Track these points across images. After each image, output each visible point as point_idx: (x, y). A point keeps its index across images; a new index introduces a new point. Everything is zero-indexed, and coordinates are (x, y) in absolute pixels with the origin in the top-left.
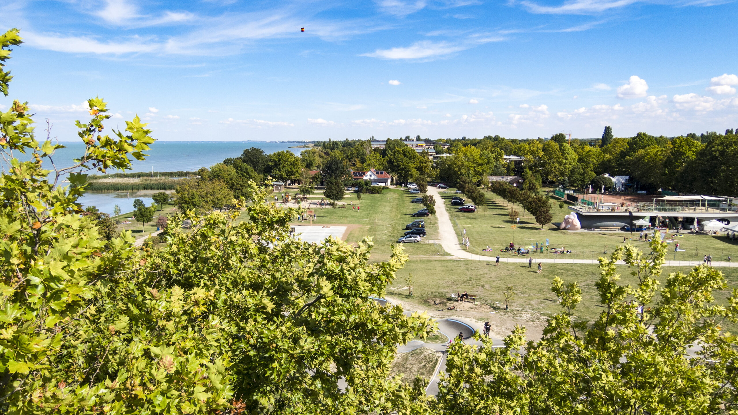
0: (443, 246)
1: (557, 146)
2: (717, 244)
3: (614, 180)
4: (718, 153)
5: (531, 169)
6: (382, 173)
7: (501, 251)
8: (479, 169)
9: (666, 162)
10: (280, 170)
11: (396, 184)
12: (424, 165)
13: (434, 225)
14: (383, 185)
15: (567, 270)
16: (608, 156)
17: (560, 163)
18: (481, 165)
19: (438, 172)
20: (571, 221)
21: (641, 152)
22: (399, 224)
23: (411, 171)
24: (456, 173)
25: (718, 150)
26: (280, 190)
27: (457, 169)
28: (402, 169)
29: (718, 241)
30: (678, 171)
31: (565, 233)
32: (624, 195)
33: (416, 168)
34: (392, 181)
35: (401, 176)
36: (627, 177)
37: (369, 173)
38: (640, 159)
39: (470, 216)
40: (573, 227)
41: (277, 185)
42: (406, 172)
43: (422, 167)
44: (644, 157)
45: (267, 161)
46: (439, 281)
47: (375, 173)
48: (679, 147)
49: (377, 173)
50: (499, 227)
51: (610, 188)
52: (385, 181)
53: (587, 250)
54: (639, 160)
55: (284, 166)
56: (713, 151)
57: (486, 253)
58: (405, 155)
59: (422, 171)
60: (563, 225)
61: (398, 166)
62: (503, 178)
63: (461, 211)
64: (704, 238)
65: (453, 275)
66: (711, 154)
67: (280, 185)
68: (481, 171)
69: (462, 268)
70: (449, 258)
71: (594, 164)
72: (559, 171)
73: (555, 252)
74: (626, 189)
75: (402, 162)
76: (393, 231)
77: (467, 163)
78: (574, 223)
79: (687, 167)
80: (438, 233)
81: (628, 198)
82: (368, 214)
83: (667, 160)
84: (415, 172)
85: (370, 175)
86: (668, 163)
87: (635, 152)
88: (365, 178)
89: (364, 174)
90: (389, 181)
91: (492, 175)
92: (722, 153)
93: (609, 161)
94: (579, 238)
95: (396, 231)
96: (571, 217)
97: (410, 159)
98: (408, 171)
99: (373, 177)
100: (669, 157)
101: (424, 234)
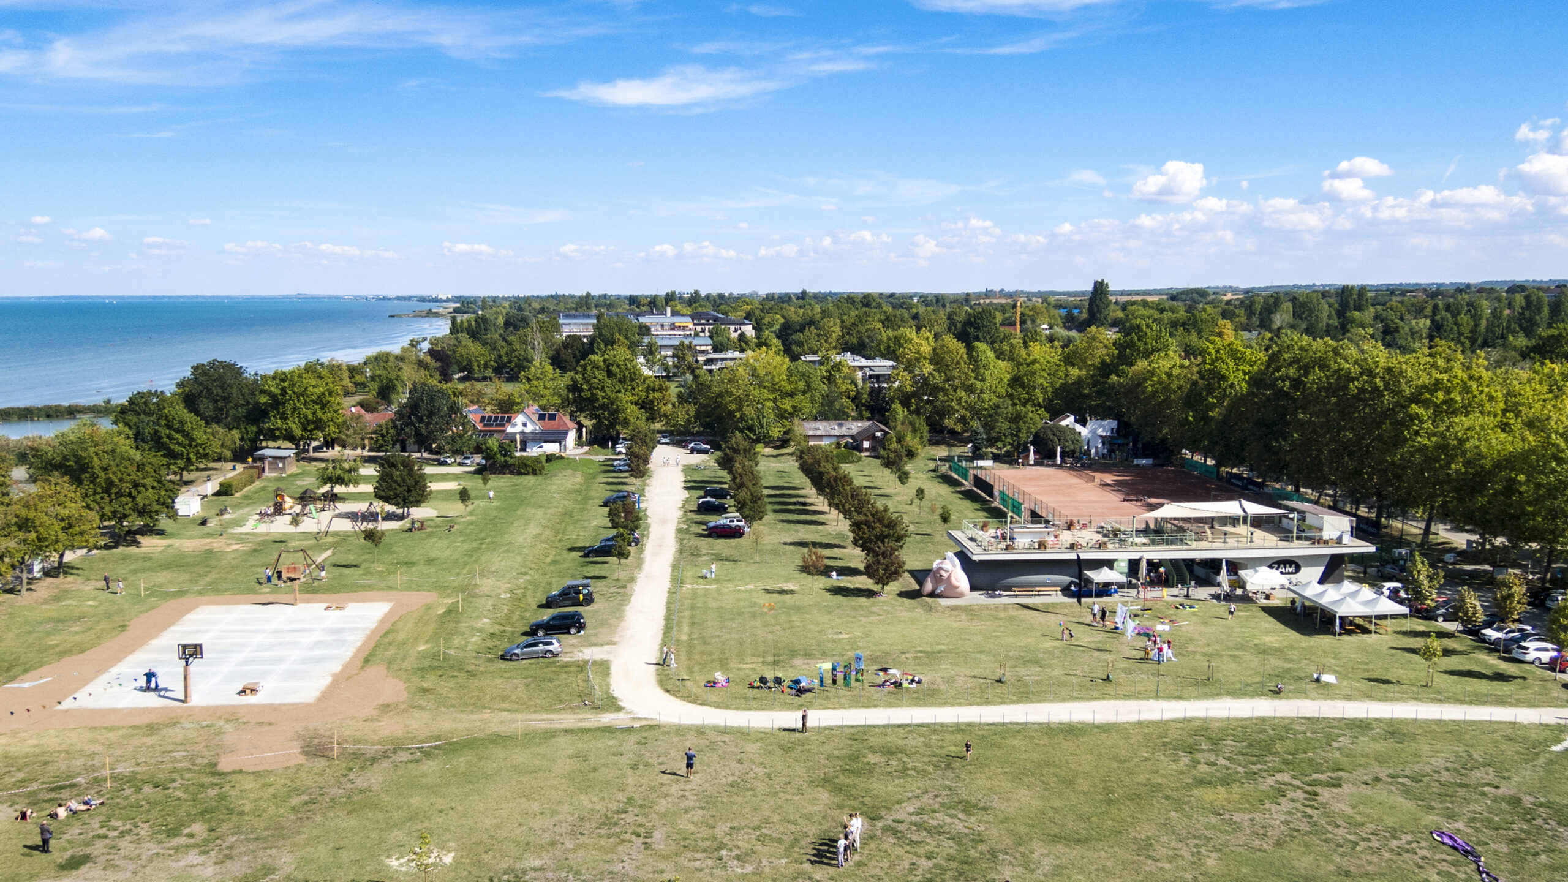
0: (613, 670)
1: (963, 350)
2: (1267, 632)
3: (1084, 431)
4: (1287, 383)
5: (905, 403)
6: (552, 417)
7: (751, 686)
8: (787, 405)
9: (1188, 396)
10: (284, 418)
11: (590, 443)
12: (657, 395)
13: (624, 587)
14: (551, 448)
15: (889, 752)
16: (1075, 372)
17: (970, 389)
18: (791, 395)
19: (692, 413)
20: (945, 575)
21: (1142, 365)
22: (536, 586)
23: (624, 411)
24: (731, 413)
25: (1288, 377)
26: (283, 470)
27: (733, 407)
28: (604, 407)
29: (1271, 623)
30: (1212, 418)
31: (930, 609)
32: (1105, 469)
33: (636, 404)
34: (580, 436)
35: (600, 422)
36: (1114, 424)
37: (520, 419)
38: (1139, 382)
39: (726, 553)
40: (952, 592)
41: (275, 458)
42: (612, 414)
43: (652, 401)
44: (1145, 380)
45: (252, 394)
46: (537, 824)
47: (535, 417)
48: (1213, 362)
49: (542, 417)
50: (782, 592)
51: (1074, 452)
52: (558, 437)
53: (965, 671)
54: (1138, 385)
55: (295, 408)
56: (1277, 379)
57: (713, 695)
58: (610, 373)
59: (652, 409)
60: (929, 586)
61: (593, 399)
62: (840, 425)
63: (709, 536)
64: (1242, 611)
65: (587, 789)
66: (1273, 385)
67: (282, 459)
68: (790, 410)
69: (623, 760)
70: (608, 718)
71: (1044, 391)
72: (969, 407)
73: (883, 685)
74: (1111, 451)
75: (603, 389)
76: (508, 617)
77: (756, 393)
78: (954, 581)
79: (1230, 409)
80: (620, 618)
81: (1109, 478)
82: (470, 553)
83: (1191, 390)
84: (632, 412)
85: (521, 424)
86: (1194, 398)
87: (1131, 365)
88: (509, 429)
89: (509, 420)
90: (572, 435)
91: (815, 419)
92: (1297, 383)
93: (1079, 382)
94: (958, 623)
95: (515, 617)
96: (947, 565)
97: (622, 381)
98: (617, 411)
99: (529, 429)
100: (1194, 383)
101: (581, 627)
